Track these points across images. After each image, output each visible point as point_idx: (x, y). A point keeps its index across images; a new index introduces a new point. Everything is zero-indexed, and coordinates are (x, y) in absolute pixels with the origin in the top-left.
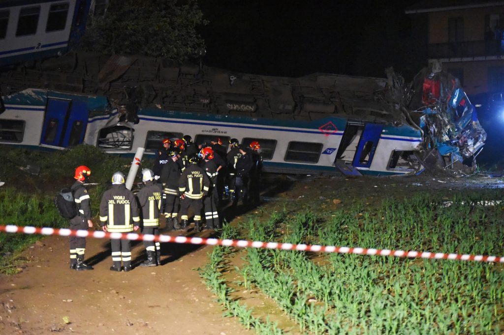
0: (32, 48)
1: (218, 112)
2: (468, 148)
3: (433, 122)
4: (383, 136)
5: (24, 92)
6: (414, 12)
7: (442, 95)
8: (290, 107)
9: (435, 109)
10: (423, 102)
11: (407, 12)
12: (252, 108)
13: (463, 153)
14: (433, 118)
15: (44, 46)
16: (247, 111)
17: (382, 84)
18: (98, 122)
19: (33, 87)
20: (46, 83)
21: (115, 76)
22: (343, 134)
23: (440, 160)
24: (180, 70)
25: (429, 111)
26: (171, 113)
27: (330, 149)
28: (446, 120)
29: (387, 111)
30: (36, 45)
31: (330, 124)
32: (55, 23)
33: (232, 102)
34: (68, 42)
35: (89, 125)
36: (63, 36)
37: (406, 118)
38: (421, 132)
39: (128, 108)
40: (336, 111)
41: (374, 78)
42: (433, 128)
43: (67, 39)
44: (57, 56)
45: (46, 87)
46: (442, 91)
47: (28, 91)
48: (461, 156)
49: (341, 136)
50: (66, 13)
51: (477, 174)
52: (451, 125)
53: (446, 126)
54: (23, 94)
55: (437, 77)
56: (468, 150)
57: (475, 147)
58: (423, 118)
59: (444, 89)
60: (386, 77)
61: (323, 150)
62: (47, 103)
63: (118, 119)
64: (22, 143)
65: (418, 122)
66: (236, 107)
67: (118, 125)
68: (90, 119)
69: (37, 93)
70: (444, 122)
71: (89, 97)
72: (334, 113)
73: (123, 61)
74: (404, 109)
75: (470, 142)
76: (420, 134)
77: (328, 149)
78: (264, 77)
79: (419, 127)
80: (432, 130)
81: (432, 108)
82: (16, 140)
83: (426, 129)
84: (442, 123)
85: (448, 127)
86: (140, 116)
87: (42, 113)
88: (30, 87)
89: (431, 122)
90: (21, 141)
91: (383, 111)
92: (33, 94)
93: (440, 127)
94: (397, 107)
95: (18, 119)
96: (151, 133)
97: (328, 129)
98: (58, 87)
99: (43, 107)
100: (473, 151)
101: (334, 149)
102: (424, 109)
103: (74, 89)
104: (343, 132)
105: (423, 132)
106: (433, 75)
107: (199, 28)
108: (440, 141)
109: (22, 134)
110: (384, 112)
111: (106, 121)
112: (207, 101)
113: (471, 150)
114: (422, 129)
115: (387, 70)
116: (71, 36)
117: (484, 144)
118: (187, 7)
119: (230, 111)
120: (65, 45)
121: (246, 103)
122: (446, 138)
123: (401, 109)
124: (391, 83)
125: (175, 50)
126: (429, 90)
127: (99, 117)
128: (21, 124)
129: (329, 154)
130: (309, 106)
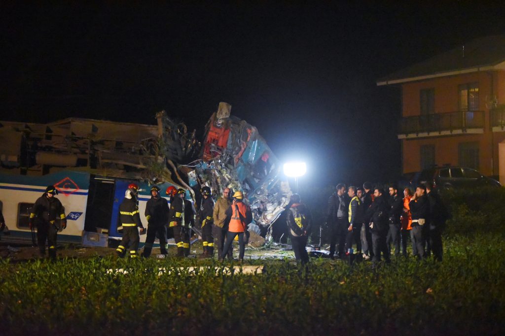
2: (266, 214)
3: (207, 179)
4: (140, 196)
7: (230, 146)
9: (213, 164)
13: (259, 221)
14: (207, 174)
22: (89, 194)
25: (206, 165)
27: (74, 213)
29: (145, 164)
31: (67, 181)
37: (171, 174)
38: (190, 192)
40: (79, 164)
41: (147, 125)
46: (229, 142)
48: (257, 224)
49: (86, 197)
51: (268, 247)
52: (233, 183)
55: (226, 124)
56: (265, 218)
57: (274, 213)
58: (192, 174)
59: (232, 140)
60: (155, 123)
65: (185, 178)
70: (223, 180)
72: (77, 166)
74: (170, 162)
75: (270, 208)
76: (190, 195)
77: (72, 212)
79: (188, 184)
81: (209, 162)
84: (219, 180)
85: (230, 186)
89: (203, 179)
91: (139, 164)
93: (218, 186)
94: (160, 159)
97: (67, 187)
100: (272, 218)
101: (81, 214)
102: (198, 162)
104: (87, 191)
105: (192, 192)
106: (221, 122)
110: (141, 166)
113: (269, 217)
114: (193, 188)
115: (158, 115)
117: (284, 209)
123: (165, 163)
126: (214, 140)
129: (74, 219)
130: (42, 158)
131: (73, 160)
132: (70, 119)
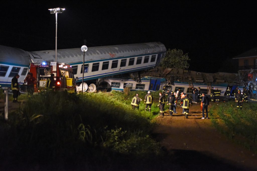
0: (147, 66)
1: (194, 82)
5: (145, 77)
6: (235, 58)
7: (254, 78)
8: (212, 81)
10: (248, 80)
11: (233, 59)
12: (202, 81)
14: (252, 84)
15: (150, 66)
16: (201, 82)
17: (237, 75)
18: (163, 85)
19: (147, 76)
20: (150, 75)
21: (168, 73)
23: (253, 95)
24: (184, 71)
25: (251, 82)
26: (182, 82)
27: (223, 92)
28: (255, 84)
30: (148, 65)
32: (153, 60)
33: (198, 80)
34: (156, 65)
35: (161, 85)
36: (154, 63)
37: (244, 84)
39: (171, 81)
40: (225, 82)
41: (234, 73)
42: (252, 87)
43: (155, 64)
44: (153, 68)
45: (150, 76)
46: (253, 77)
47: (146, 77)
50: (155, 57)
53: (255, 86)
54: (145, 78)
55: (252, 73)
58: (249, 84)
60: (238, 73)
61: (221, 92)
62: (151, 80)
63: (168, 84)
64: (144, 90)
65: (247, 85)
66: (198, 81)
67: (168, 85)
68: (161, 84)
69: (148, 77)
71: (161, 78)
72: (224, 82)
73: (170, 69)
74: (244, 81)
78: (205, 73)
80: (251, 87)
81: (251, 81)
82: (142, 89)
83: (250, 87)
85: (256, 86)
86: (174, 83)
87: (149, 82)
88: (146, 76)
90: (144, 89)
92: (147, 78)
93: (254, 86)
94: (242, 81)
95: (144, 84)
96: (176, 88)
97: (223, 87)
98: (153, 76)
99: (150, 81)
101: (224, 92)
103: (157, 76)
104: (226, 87)
106: (251, 73)
107: (188, 61)
108: (254, 90)
109: (144, 88)
110: (238, 82)
111: (165, 84)
112: (191, 79)
115: (238, 71)
116: (156, 63)
118: (185, 56)
119: (197, 82)
120: (155, 65)
121: (201, 80)
122: (255, 89)
123: (243, 82)
124: (239, 74)
125: (182, 66)
126: (250, 77)
127: (163, 83)
128: (144, 85)
129: (223, 93)
130: (217, 81)
131: (224, 81)
132: (219, 72)
